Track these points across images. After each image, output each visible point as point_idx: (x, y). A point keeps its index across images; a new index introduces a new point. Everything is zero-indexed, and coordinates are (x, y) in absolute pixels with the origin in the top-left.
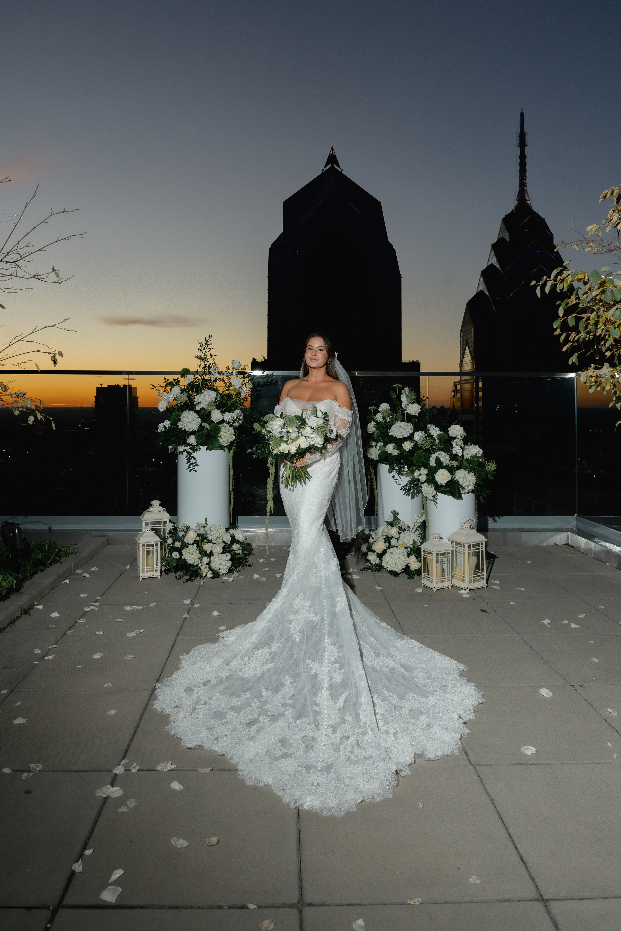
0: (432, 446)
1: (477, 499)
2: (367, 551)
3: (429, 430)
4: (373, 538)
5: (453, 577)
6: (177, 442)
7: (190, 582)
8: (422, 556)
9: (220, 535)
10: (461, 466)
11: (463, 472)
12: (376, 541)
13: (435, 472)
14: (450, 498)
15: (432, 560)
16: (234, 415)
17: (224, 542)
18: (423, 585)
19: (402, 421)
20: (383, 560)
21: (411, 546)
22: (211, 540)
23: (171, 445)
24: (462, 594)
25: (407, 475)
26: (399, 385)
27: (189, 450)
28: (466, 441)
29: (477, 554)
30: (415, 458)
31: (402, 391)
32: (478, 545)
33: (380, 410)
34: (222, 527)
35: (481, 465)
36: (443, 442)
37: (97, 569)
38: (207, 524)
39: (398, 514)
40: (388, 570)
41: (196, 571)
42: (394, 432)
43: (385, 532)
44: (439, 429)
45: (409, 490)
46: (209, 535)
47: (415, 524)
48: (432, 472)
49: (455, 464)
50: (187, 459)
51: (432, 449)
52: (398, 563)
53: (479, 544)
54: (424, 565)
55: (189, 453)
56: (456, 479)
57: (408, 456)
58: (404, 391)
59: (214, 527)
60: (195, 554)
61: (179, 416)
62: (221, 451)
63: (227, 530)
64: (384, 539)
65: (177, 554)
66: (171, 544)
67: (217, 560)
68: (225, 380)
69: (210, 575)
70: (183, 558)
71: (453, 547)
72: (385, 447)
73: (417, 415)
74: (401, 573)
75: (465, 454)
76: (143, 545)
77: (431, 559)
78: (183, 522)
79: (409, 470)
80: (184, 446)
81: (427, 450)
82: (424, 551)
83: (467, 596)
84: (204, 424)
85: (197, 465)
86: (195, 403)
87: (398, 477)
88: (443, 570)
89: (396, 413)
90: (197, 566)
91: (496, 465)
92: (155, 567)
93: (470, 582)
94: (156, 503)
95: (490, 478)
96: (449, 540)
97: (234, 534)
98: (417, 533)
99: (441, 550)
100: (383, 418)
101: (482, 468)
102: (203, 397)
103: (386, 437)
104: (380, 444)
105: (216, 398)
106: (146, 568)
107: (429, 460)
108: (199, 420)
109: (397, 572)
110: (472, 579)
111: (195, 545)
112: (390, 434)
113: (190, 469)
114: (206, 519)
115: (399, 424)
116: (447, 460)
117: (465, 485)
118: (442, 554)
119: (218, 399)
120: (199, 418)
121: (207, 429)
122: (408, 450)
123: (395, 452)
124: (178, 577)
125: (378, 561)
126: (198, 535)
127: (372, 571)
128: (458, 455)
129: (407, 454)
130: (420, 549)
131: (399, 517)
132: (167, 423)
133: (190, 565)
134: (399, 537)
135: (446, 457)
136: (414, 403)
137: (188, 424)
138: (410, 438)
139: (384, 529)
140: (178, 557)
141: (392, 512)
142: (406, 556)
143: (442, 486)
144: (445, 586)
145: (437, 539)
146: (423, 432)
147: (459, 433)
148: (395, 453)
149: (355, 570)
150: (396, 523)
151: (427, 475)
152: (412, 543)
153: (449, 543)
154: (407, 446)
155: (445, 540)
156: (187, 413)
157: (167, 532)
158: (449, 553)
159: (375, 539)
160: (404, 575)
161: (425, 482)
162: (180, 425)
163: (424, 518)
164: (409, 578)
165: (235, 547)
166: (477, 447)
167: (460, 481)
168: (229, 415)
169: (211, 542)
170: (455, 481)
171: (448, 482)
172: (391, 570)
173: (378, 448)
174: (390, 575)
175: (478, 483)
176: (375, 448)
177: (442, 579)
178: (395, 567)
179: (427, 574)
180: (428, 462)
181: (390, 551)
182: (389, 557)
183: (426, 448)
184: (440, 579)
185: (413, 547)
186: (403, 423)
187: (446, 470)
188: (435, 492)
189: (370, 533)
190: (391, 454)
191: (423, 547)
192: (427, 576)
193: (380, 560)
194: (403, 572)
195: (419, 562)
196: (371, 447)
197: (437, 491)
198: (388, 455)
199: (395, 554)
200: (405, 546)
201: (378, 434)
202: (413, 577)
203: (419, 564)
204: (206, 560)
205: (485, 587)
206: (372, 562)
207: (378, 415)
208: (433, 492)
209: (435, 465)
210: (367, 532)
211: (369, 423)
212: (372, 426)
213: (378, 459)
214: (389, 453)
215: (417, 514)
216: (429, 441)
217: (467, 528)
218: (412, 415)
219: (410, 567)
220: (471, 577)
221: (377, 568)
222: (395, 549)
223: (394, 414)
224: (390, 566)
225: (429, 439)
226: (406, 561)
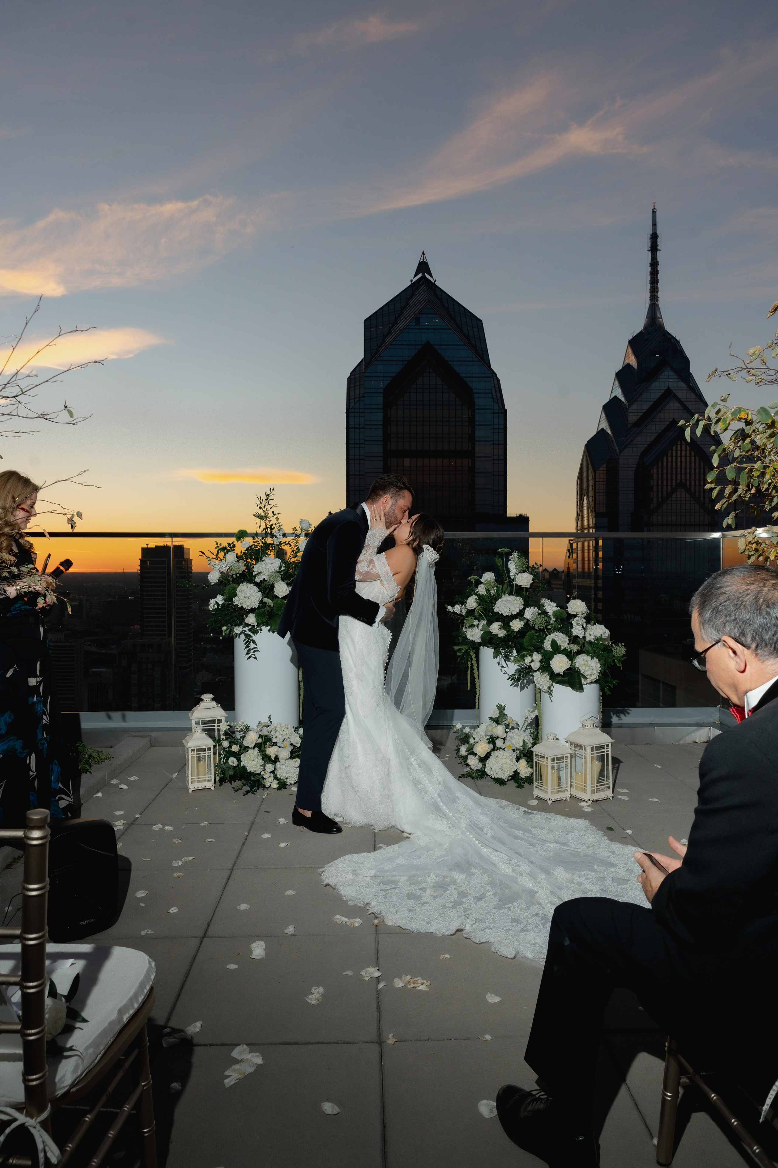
0: (546, 626)
1: (602, 690)
2: (466, 754)
3: (543, 605)
4: (474, 739)
5: (571, 785)
6: (233, 621)
7: (250, 794)
8: (534, 761)
9: (287, 736)
10: (582, 650)
11: (585, 658)
12: (477, 742)
13: (551, 658)
14: (568, 690)
15: (547, 766)
17: (292, 744)
18: (535, 796)
19: (510, 594)
20: (487, 765)
21: (521, 748)
22: (276, 743)
23: (225, 626)
24: (583, 807)
25: (516, 661)
26: (506, 549)
27: (248, 632)
28: (589, 619)
29: (601, 759)
30: (525, 641)
31: (510, 557)
32: (602, 747)
33: (482, 580)
34: (289, 727)
35: (607, 650)
36: (561, 620)
37: (137, 778)
38: (271, 722)
39: (504, 709)
40: (493, 777)
41: (258, 780)
42: (500, 608)
43: (489, 731)
44: (555, 605)
45: (519, 679)
46: (274, 737)
47: (525, 721)
48: (547, 658)
49: (575, 648)
50: (245, 644)
51: (547, 629)
52: (504, 769)
53: (604, 746)
54: (536, 770)
55: (247, 636)
56: (576, 666)
57: (518, 637)
58: (512, 556)
59: (279, 726)
60: (256, 760)
61: (235, 589)
63: (297, 729)
64: (488, 739)
65: (235, 760)
66: (226, 748)
67: (284, 767)
68: (292, 544)
69: (275, 785)
70: (242, 765)
71: (571, 749)
72: (489, 627)
73: (528, 587)
74: (508, 780)
75: (587, 635)
76: (193, 750)
77: (546, 764)
78: (242, 720)
79: (518, 655)
80: (241, 627)
81: (540, 630)
82: (536, 755)
83: (589, 810)
84: (266, 600)
85: (258, 651)
86: (254, 574)
87: (505, 665)
88: (559, 778)
89: (503, 584)
90: (259, 774)
91: (626, 649)
92: (207, 776)
93: (593, 792)
94: (207, 697)
95: (618, 665)
96: (567, 742)
98: (528, 731)
99: (557, 753)
100: (486, 591)
101: (608, 652)
102: (264, 566)
103: (490, 614)
104: (483, 622)
105: (280, 567)
106: (196, 777)
107: (543, 643)
108: (260, 595)
109: (503, 780)
110: (595, 788)
111: (257, 749)
112: (495, 611)
113: (250, 655)
114: (270, 716)
115: (506, 598)
116: (565, 642)
117: (586, 674)
118: (559, 759)
119: (283, 568)
120: (259, 591)
121: (269, 606)
122: (517, 630)
124: (236, 788)
125: (480, 766)
126: (261, 736)
127: (473, 778)
128: (579, 637)
129: (516, 635)
130: (532, 752)
131: (505, 712)
132: (220, 599)
133: (251, 773)
134: (506, 737)
135: (564, 639)
136: (524, 571)
137: (246, 599)
138: (520, 615)
139: (487, 726)
140: (236, 763)
141: (497, 706)
142: (514, 760)
143: (558, 675)
144: (562, 797)
145: (552, 741)
146: (536, 608)
147: (581, 610)
148: (502, 633)
150: (502, 719)
151: (541, 661)
152: (521, 744)
153: (567, 745)
154: (517, 625)
155: (562, 742)
156: (245, 586)
157: (222, 733)
158: (567, 757)
159: (477, 739)
160: (512, 784)
161: (538, 670)
162: (236, 601)
163: (536, 713)
164: (518, 787)
166: (602, 626)
167: (581, 669)
169: (276, 745)
170: (575, 668)
171: (567, 670)
172: (496, 777)
173: (480, 627)
174: (495, 783)
175: (603, 671)
176: (476, 627)
177: (559, 788)
178: (501, 773)
179: (540, 783)
180: (541, 646)
181: (496, 753)
182: (494, 762)
183: (540, 628)
184: (556, 789)
185: (524, 749)
186: (512, 597)
187: (564, 655)
188: (550, 682)
189: (470, 732)
190: (497, 635)
191: (536, 749)
192: (540, 785)
193: (483, 765)
194: (510, 780)
195: (531, 768)
196: (472, 626)
197: (553, 682)
198: (492, 636)
199: (500, 757)
200: (513, 748)
201: (480, 610)
202: (524, 786)
203: (531, 770)
204: (270, 767)
205: (611, 798)
206: (473, 767)
207: (479, 586)
208: (548, 683)
209: (550, 649)
210: (467, 730)
211: (469, 597)
212: (473, 601)
213: (479, 641)
214: (494, 634)
215: (528, 709)
216: (543, 620)
217: (589, 726)
218: (522, 586)
219: (519, 773)
220: (594, 787)
221: (479, 775)
222: (500, 752)
223: (501, 586)
224: (495, 773)
225: (543, 617)
226: (515, 766)
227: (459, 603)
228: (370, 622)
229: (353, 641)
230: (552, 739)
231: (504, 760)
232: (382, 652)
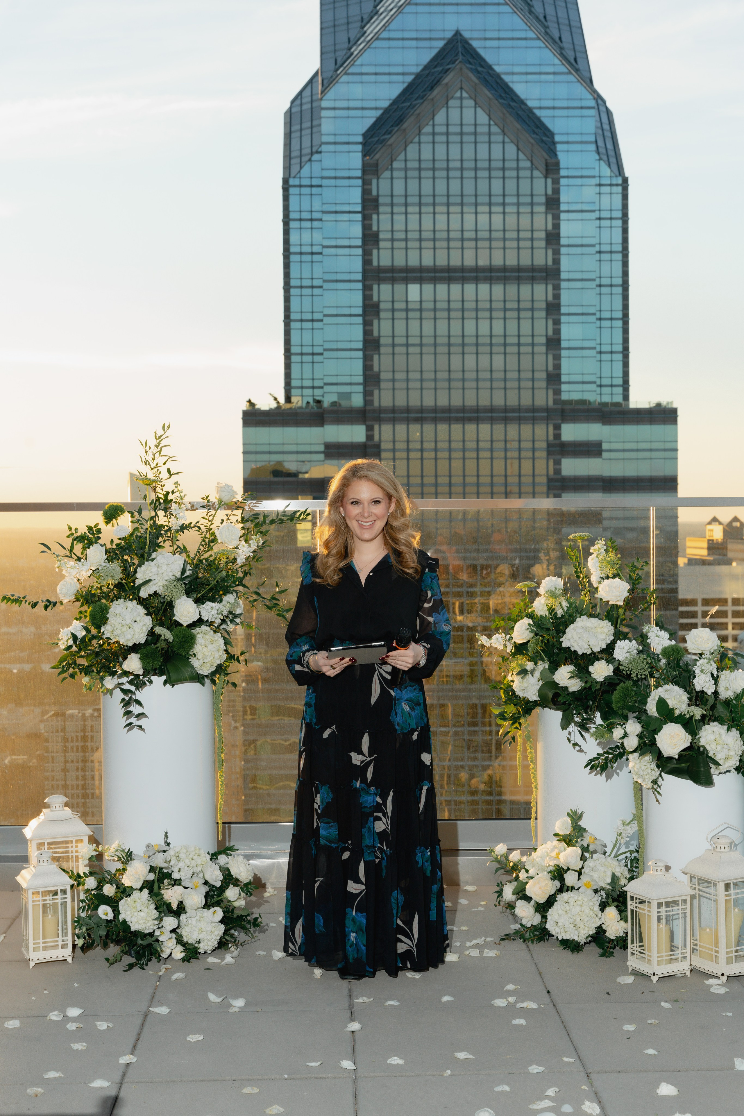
0: (651, 674)
2: (514, 898)
3: (646, 637)
5: (693, 950)
7: (135, 970)
8: (629, 907)
9: (199, 869)
11: (715, 729)
12: (533, 878)
13: (657, 730)
15: (649, 917)
16: (223, 608)
17: (206, 883)
18: (630, 969)
19: (591, 616)
21: (608, 887)
22: (180, 880)
24: (712, 986)
27: (127, 686)
30: (615, 699)
33: (541, 590)
34: (202, 852)
40: (560, 938)
42: (572, 640)
43: (554, 858)
44: (667, 635)
46: (176, 870)
47: (617, 839)
48: (651, 729)
49: (698, 712)
50: (124, 706)
52: (580, 924)
54: (633, 925)
55: (126, 692)
56: (700, 744)
57: (603, 693)
59: (184, 851)
60: (146, 910)
61: (105, 611)
62: (197, 685)
63: (214, 857)
64: (551, 872)
65: (108, 910)
66: (93, 890)
67: (193, 922)
68: (202, 527)
69: (178, 954)
70: (121, 920)
71: (693, 888)
72: (553, 673)
73: (621, 603)
74: (586, 943)
76: (34, 893)
77: (647, 913)
80: (115, 676)
82: (632, 898)
83: (721, 991)
84: (158, 630)
86: (137, 583)
90: (151, 935)
93: (729, 961)
96: (685, 874)
97: (229, 866)
99: (666, 894)
100: (548, 609)
102: (155, 569)
103: (556, 651)
104: (543, 666)
105: (183, 571)
108: (148, 620)
109: (578, 943)
110: (734, 954)
112: (564, 642)
115: (582, 622)
116: (683, 702)
117: (719, 757)
119: (188, 573)
120: (146, 614)
121: (164, 640)
122: (602, 679)
123: (574, 685)
125: (537, 919)
129: (600, 689)
130: (626, 893)
132: (78, 628)
133: (137, 934)
134: (582, 867)
136: (614, 576)
137: (123, 629)
138: (607, 653)
140: (110, 916)
141: (568, 814)
142: (597, 908)
143: (670, 759)
145: (659, 873)
146: (634, 642)
149: (489, 939)
150: (577, 836)
151: (640, 735)
152: (609, 881)
153: (686, 879)
154: (601, 671)
156: (122, 606)
157: (83, 863)
159: (531, 873)
164: (602, 955)
165: (232, 893)
168: (212, 608)
169: (180, 884)
170: (699, 747)
171: (683, 750)
172: (565, 938)
173: (538, 673)
176: (530, 675)
177: (671, 955)
179: (640, 946)
180: (642, 708)
181: (564, 896)
182: (560, 912)
184: (666, 956)
185: (612, 890)
186: (593, 620)
190: (566, 688)
192: (639, 949)
193: (542, 917)
194: (590, 942)
196: (524, 672)
198: (558, 691)
199: (572, 904)
200: (595, 888)
201: (537, 645)
202: (613, 953)
206: (524, 922)
211: (518, 620)
212: (524, 628)
213: (532, 696)
214: (562, 687)
216: (645, 662)
217: (722, 848)
218: (610, 603)
219: (605, 931)
220: (732, 952)
221: (535, 936)
225: (644, 659)
226: (597, 919)
227: (500, 631)
230: (659, 870)
231: (579, 908)
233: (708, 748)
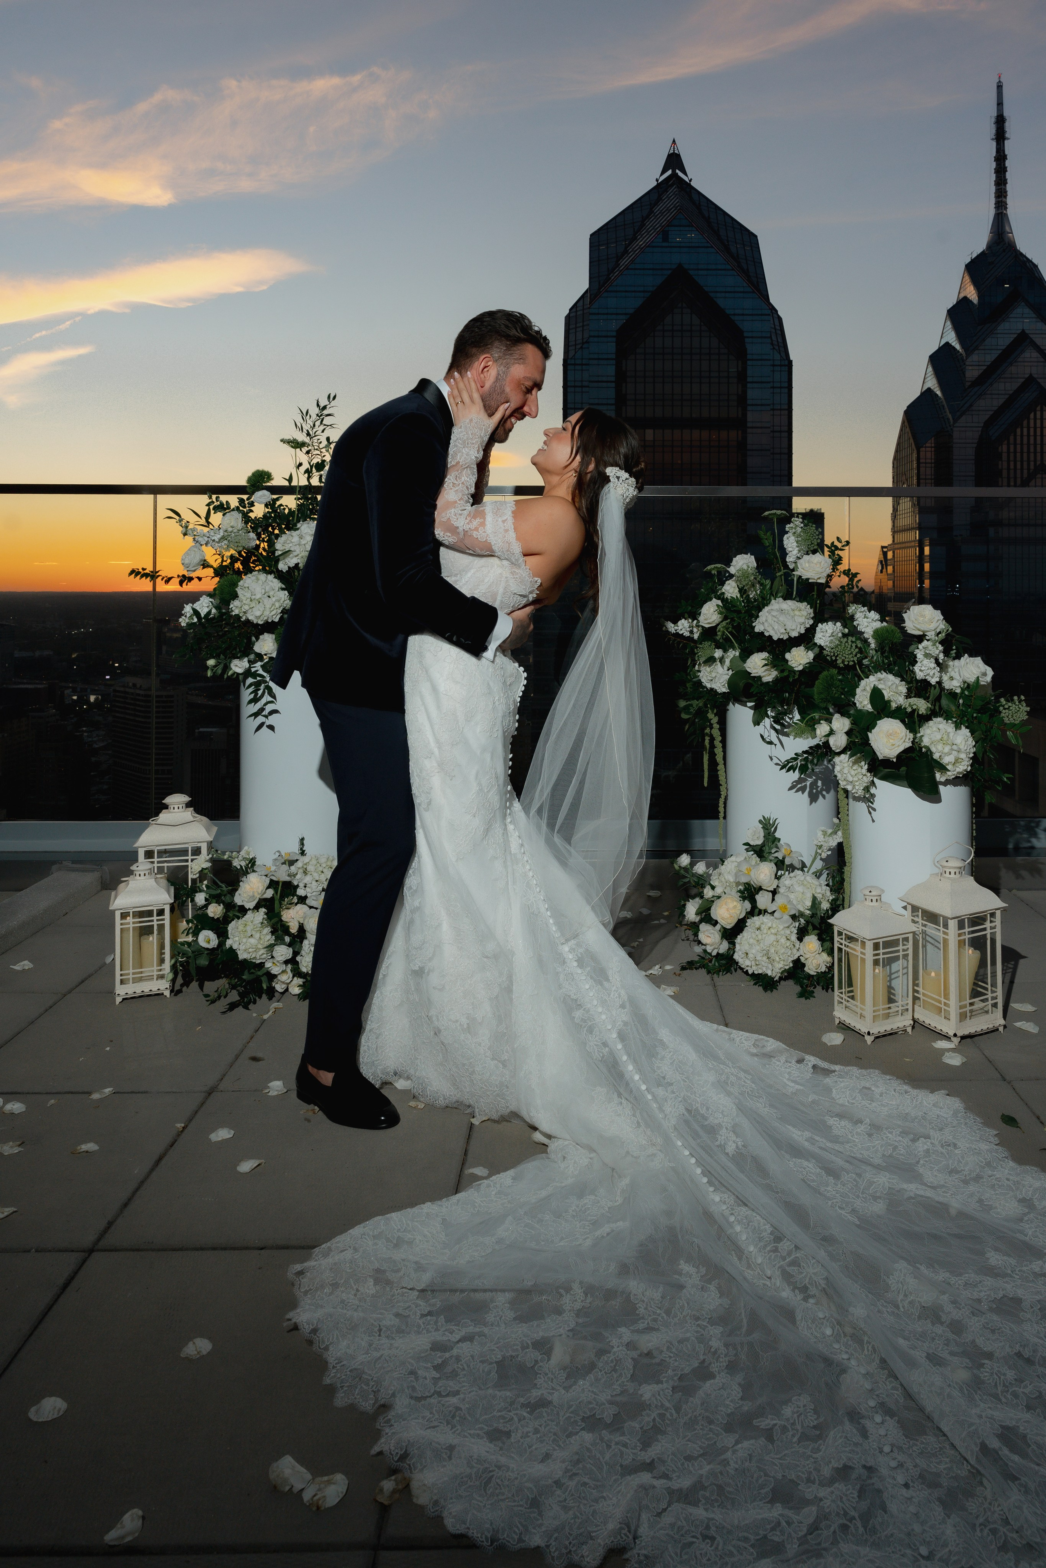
0: (859, 660)
2: (697, 919)
3: (852, 618)
4: (713, 888)
5: (915, 999)
7: (237, 1010)
8: (836, 945)
10: (936, 710)
11: (941, 726)
12: (719, 897)
13: (871, 726)
14: (905, 794)
15: (863, 960)
18: (837, 1021)
19: (787, 597)
20: (737, 946)
21: (808, 912)
22: (305, 898)
24: (942, 1052)
25: (798, 733)
26: (779, 512)
27: (259, 672)
28: (951, 646)
29: (978, 943)
30: (817, 690)
31: (788, 526)
32: (981, 919)
33: (732, 570)
35: (988, 709)
36: (890, 648)
38: (301, 854)
40: (750, 972)
41: (259, 979)
42: (766, 624)
43: (744, 874)
44: (877, 617)
45: (803, 769)
47: (816, 853)
48: (862, 725)
49: (922, 705)
50: (255, 695)
51: (862, 666)
52: (773, 955)
53: (983, 917)
54: (840, 960)
55: (258, 678)
56: (922, 745)
57: (802, 683)
58: (791, 525)
59: (312, 862)
60: (259, 934)
61: (237, 585)
64: (740, 891)
65: (214, 934)
69: (294, 989)
70: (228, 947)
71: (914, 921)
72: (745, 662)
73: (823, 581)
74: (781, 979)
75: (946, 679)
77: (860, 955)
79: (802, 719)
80: (247, 660)
81: (848, 668)
82: (840, 933)
83: (955, 1060)
86: (276, 554)
87: (776, 741)
88: (890, 986)
89: (772, 578)
90: (262, 966)
91: (1030, 709)
93: (963, 1017)
94: (177, 801)
95: (1014, 742)
96: (905, 907)
98: (824, 876)
99: (884, 932)
100: (740, 591)
101: (992, 716)
102: (295, 539)
103: (747, 637)
104: (733, 654)
107: (854, 695)
109: (772, 978)
110: (969, 1008)
111: (262, 910)
112: (757, 630)
113: (260, 721)
114: (302, 839)
115: (778, 604)
116: (900, 694)
117: (947, 760)
118: (888, 944)
120: (284, 589)
122: (800, 668)
123: (768, 674)
125: (724, 947)
126: (275, 884)
127: (709, 972)
128: (928, 683)
129: (798, 679)
130: (832, 924)
131: (777, 835)
132: (203, 605)
133: (244, 964)
134: (778, 887)
135: (897, 687)
136: (814, 552)
137: (254, 605)
138: (806, 639)
139: (739, 864)
140: (215, 943)
141: (760, 821)
142: (794, 937)
143: (886, 762)
144: (895, 1027)
145: (874, 903)
146: (839, 624)
147: (933, 626)
148: (769, 676)
149: (668, 967)
150: (770, 848)
151: (847, 733)
152: (809, 903)
153: (907, 913)
154: (799, 658)
155: (898, 906)
156: (254, 579)
158: (906, 939)
159: (719, 891)
160: (791, 988)
162: (236, 608)
163: (838, 838)
164: (801, 996)
166: (978, 660)
169: (305, 904)
170: (921, 748)
172: (756, 972)
173: (727, 662)
174: (755, 984)
175: (980, 756)
176: (719, 663)
177: (890, 1008)
178: (766, 965)
179: (849, 992)
180: (850, 701)
181: (754, 922)
182: (751, 941)
183: (846, 663)
184: (884, 1009)
185: (813, 916)
186: (789, 602)
187: (898, 721)
188: (869, 777)
189: (705, 873)
190: (760, 678)
191: (839, 921)
192: (848, 995)
193: (729, 943)
194: (786, 978)
195: (829, 955)
196: (711, 660)
197: (875, 776)
198: (750, 681)
199: (765, 931)
200: (793, 912)
201: (727, 629)
202: (813, 992)
203: (829, 959)
204: (283, 952)
205: (1001, 1029)
206: (709, 949)
207: (727, 582)
208: (865, 778)
209: (869, 708)
210: (700, 868)
211: (705, 602)
212: (712, 610)
213: (724, 689)
214: (755, 677)
215: (823, 828)
216: (854, 647)
217: (953, 873)
218: (810, 581)
219: (804, 965)
220: (965, 1006)
221: (720, 966)
222: (765, 919)
223: (768, 582)
224: (753, 963)
225: (852, 642)
226: (795, 951)
227: (686, 615)
228: (476, 648)
229: (435, 689)
230: (874, 900)
231: (773, 938)
232: (500, 714)
233: (933, 749)
